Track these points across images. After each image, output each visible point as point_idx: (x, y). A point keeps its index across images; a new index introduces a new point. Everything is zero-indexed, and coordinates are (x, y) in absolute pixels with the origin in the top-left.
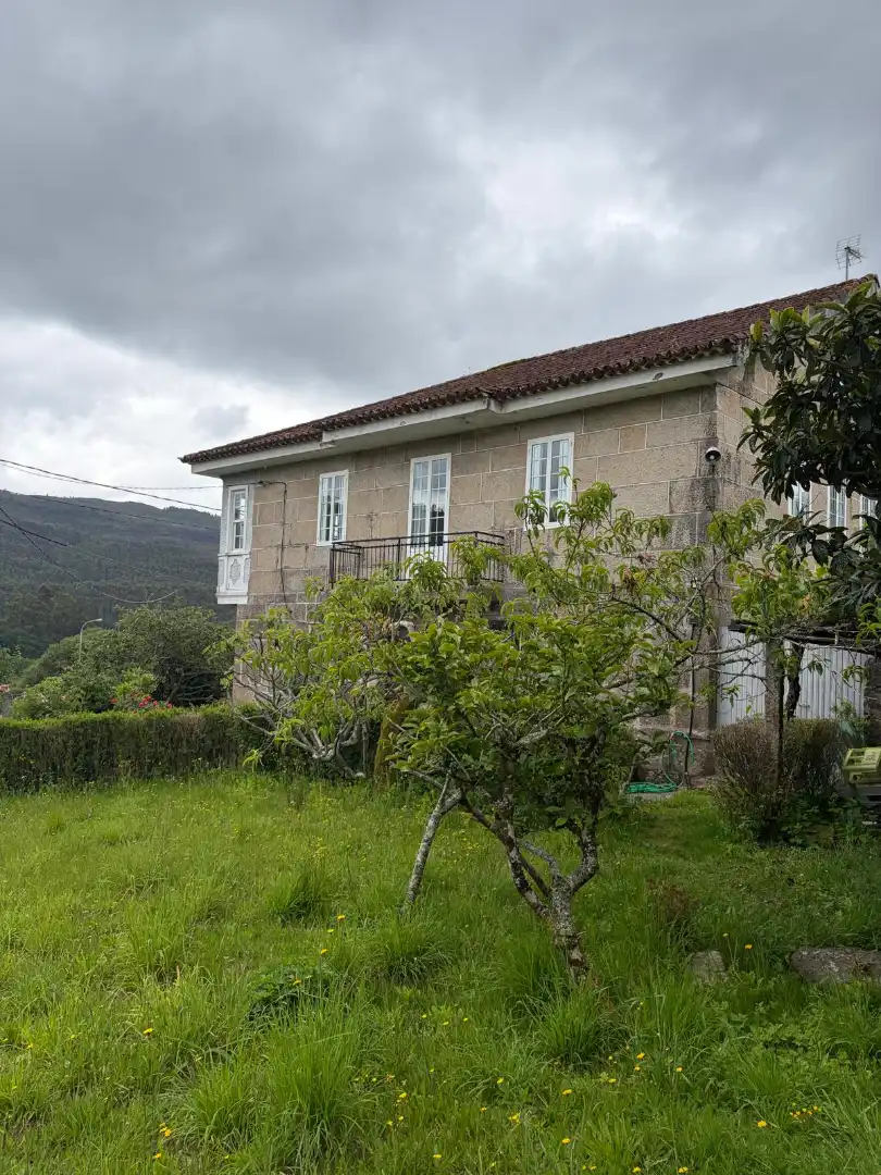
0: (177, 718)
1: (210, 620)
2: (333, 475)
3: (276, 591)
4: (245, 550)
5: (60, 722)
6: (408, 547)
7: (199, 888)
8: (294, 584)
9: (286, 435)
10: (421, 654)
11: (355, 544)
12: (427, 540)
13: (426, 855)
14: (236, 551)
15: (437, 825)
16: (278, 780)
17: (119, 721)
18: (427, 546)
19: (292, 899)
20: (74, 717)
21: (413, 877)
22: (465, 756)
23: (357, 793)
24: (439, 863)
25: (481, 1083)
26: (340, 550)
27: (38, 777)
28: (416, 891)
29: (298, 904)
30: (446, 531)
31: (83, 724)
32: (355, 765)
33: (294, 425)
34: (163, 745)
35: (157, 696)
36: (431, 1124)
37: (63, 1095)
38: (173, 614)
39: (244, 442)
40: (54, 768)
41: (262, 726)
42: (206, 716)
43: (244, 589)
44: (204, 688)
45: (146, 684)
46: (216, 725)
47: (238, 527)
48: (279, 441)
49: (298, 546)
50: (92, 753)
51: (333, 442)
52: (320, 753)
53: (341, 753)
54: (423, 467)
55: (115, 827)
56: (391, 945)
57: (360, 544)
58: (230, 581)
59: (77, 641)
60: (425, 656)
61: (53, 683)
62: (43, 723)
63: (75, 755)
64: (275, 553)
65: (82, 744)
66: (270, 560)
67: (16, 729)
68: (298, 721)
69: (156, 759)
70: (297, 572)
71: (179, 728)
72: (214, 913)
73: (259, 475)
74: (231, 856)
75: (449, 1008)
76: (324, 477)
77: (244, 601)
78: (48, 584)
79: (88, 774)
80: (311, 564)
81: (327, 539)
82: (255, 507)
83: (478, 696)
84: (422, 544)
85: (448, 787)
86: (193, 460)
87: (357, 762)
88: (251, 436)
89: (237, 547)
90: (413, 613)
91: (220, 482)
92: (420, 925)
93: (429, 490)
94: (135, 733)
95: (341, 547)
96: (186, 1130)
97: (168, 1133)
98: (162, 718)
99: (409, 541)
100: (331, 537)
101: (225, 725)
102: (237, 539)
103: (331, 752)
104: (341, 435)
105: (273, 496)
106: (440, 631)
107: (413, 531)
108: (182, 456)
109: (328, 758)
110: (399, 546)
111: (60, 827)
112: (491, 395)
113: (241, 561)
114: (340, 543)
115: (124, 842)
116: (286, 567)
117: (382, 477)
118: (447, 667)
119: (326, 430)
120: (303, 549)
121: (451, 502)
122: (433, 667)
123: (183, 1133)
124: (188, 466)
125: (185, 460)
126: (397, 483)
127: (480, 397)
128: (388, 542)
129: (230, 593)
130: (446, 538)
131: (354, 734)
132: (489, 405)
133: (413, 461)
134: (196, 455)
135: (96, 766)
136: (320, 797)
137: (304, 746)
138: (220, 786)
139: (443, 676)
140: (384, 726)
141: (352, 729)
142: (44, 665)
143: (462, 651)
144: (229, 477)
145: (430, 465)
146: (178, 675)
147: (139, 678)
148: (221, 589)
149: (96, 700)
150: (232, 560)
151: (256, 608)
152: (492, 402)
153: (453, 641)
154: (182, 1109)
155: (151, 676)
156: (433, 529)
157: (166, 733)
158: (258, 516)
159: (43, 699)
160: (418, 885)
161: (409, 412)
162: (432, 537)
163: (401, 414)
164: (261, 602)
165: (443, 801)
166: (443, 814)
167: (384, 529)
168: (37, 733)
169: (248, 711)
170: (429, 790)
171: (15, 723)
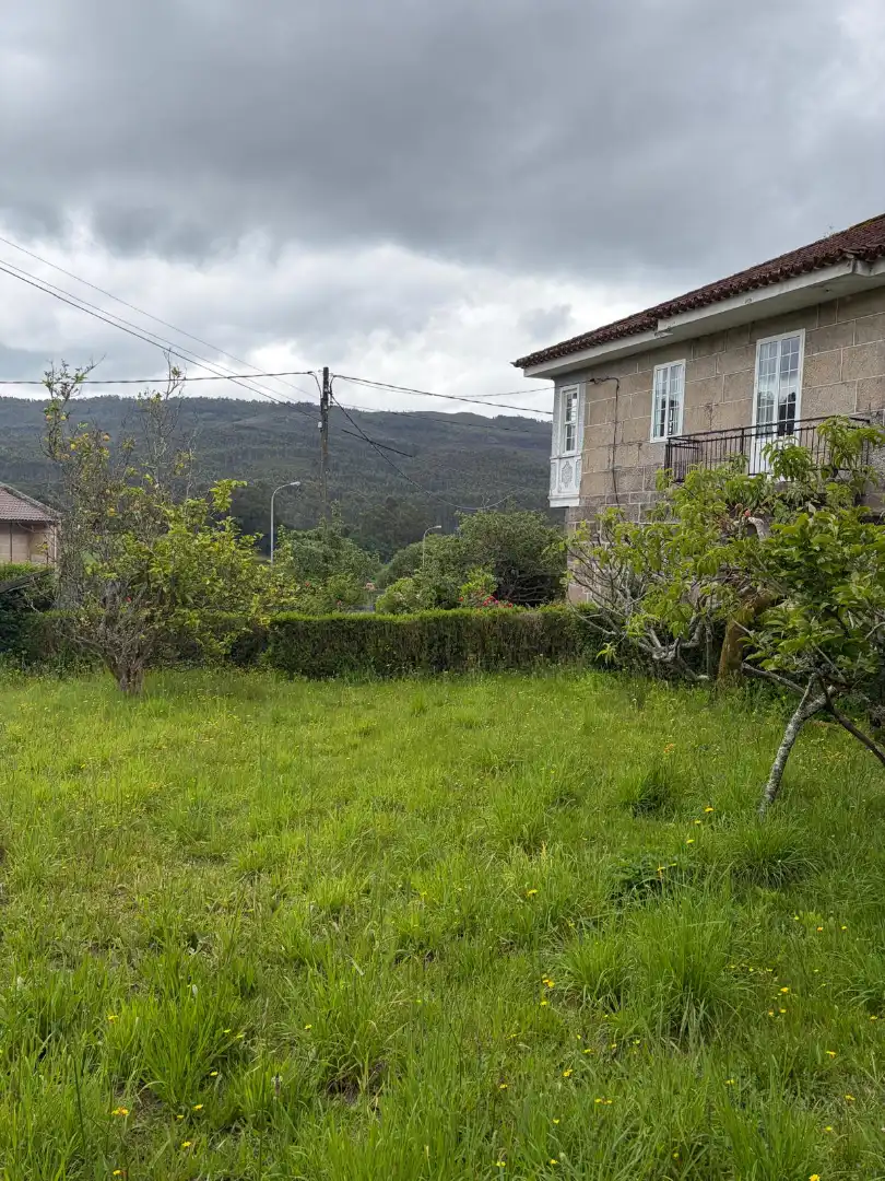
0: (519, 616)
1: (542, 523)
2: (668, 365)
3: (607, 491)
4: (577, 450)
5: (417, 617)
6: (753, 438)
7: (551, 774)
8: (626, 484)
9: (619, 328)
10: (787, 547)
11: (692, 438)
12: (775, 429)
13: (784, 759)
14: (568, 453)
15: (797, 729)
16: (616, 678)
17: (468, 618)
18: (775, 435)
19: (643, 791)
20: (427, 613)
21: (770, 781)
22: (840, 658)
23: (701, 695)
24: (798, 770)
25: (863, 994)
26: (676, 446)
27: (400, 666)
28: (773, 794)
29: (649, 797)
30: (797, 417)
31: (436, 620)
32: (697, 667)
33: (626, 316)
34: (506, 641)
35: (497, 596)
36: (809, 1023)
37: (453, 938)
38: (508, 518)
39: (575, 340)
40: (414, 658)
41: (599, 624)
42: (545, 616)
43: (576, 491)
44: (538, 590)
45: (487, 584)
46: (554, 624)
47: (570, 428)
48: (612, 335)
49: (630, 444)
50: (444, 645)
51: (668, 330)
52: (659, 655)
53: (682, 655)
54: (771, 349)
55: (467, 712)
56: (751, 845)
57: (698, 438)
58: (563, 485)
59: (420, 548)
60: (793, 549)
61: (406, 583)
62: (403, 618)
63: (431, 646)
64: (605, 453)
65: (436, 637)
66: (602, 459)
67: (382, 623)
68: (651, 616)
69: (501, 653)
70: (629, 470)
71: (520, 625)
72: (566, 798)
73: (592, 373)
74: (578, 747)
75: (819, 915)
76: (659, 371)
77: (575, 503)
78: (393, 495)
79: (441, 664)
80: (644, 462)
81: (662, 435)
82: (586, 406)
83: (860, 591)
84: (768, 434)
85: (810, 691)
86: (525, 363)
87: (699, 665)
88: (582, 333)
89: (568, 449)
90: (765, 508)
91: (551, 383)
92: (782, 829)
93: (777, 374)
94: (481, 631)
95: (677, 442)
96: (566, 985)
97: (551, 984)
98: (504, 615)
99: (754, 431)
100: (666, 433)
101: (563, 624)
102: (569, 441)
103: (671, 654)
104: (677, 321)
105: (604, 393)
106: (811, 521)
107: (758, 421)
108: (515, 361)
109: (668, 659)
110: (742, 437)
111: (423, 710)
112: (858, 257)
113: (572, 463)
114: (675, 438)
115: (479, 726)
116: (618, 467)
117: (723, 364)
118: (821, 560)
119: (662, 318)
120: (635, 446)
121: (805, 385)
122: (803, 560)
123: (561, 988)
124: (520, 370)
125: (517, 364)
126: (738, 369)
127: (845, 259)
128: (729, 434)
129: (562, 496)
130: (797, 426)
131: (695, 637)
132: (855, 267)
133: (759, 342)
134: (529, 358)
135: (448, 658)
136: (662, 698)
137: (643, 646)
138: (560, 681)
139: (813, 571)
140: (729, 628)
141: (694, 631)
142: (394, 568)
143: (840, 542)
144: (560, 378)
145: (779, 343)
146: (514, 577)
147: (481, 578)
148: (554, 492)
149: (443, 599)
150: (564, 462)
151: (587, 510)
152: (859, 264)
153: (828, 531)
154: (559, 968)
155: (491, 577)
156: (782, 416)
157: (509, 631)
158: (590, 417)
159: (400, 597)
160: (777, 789)
161: (756, 287)
162: (781, 426)
163: (747, 290)
164: (594, 503)
165: (805, 704)
166: (805, 719)
167: (725, 420)
168: (397, 626)
169: (585, 611)
170: (779, 696)
171: (379, 617)
